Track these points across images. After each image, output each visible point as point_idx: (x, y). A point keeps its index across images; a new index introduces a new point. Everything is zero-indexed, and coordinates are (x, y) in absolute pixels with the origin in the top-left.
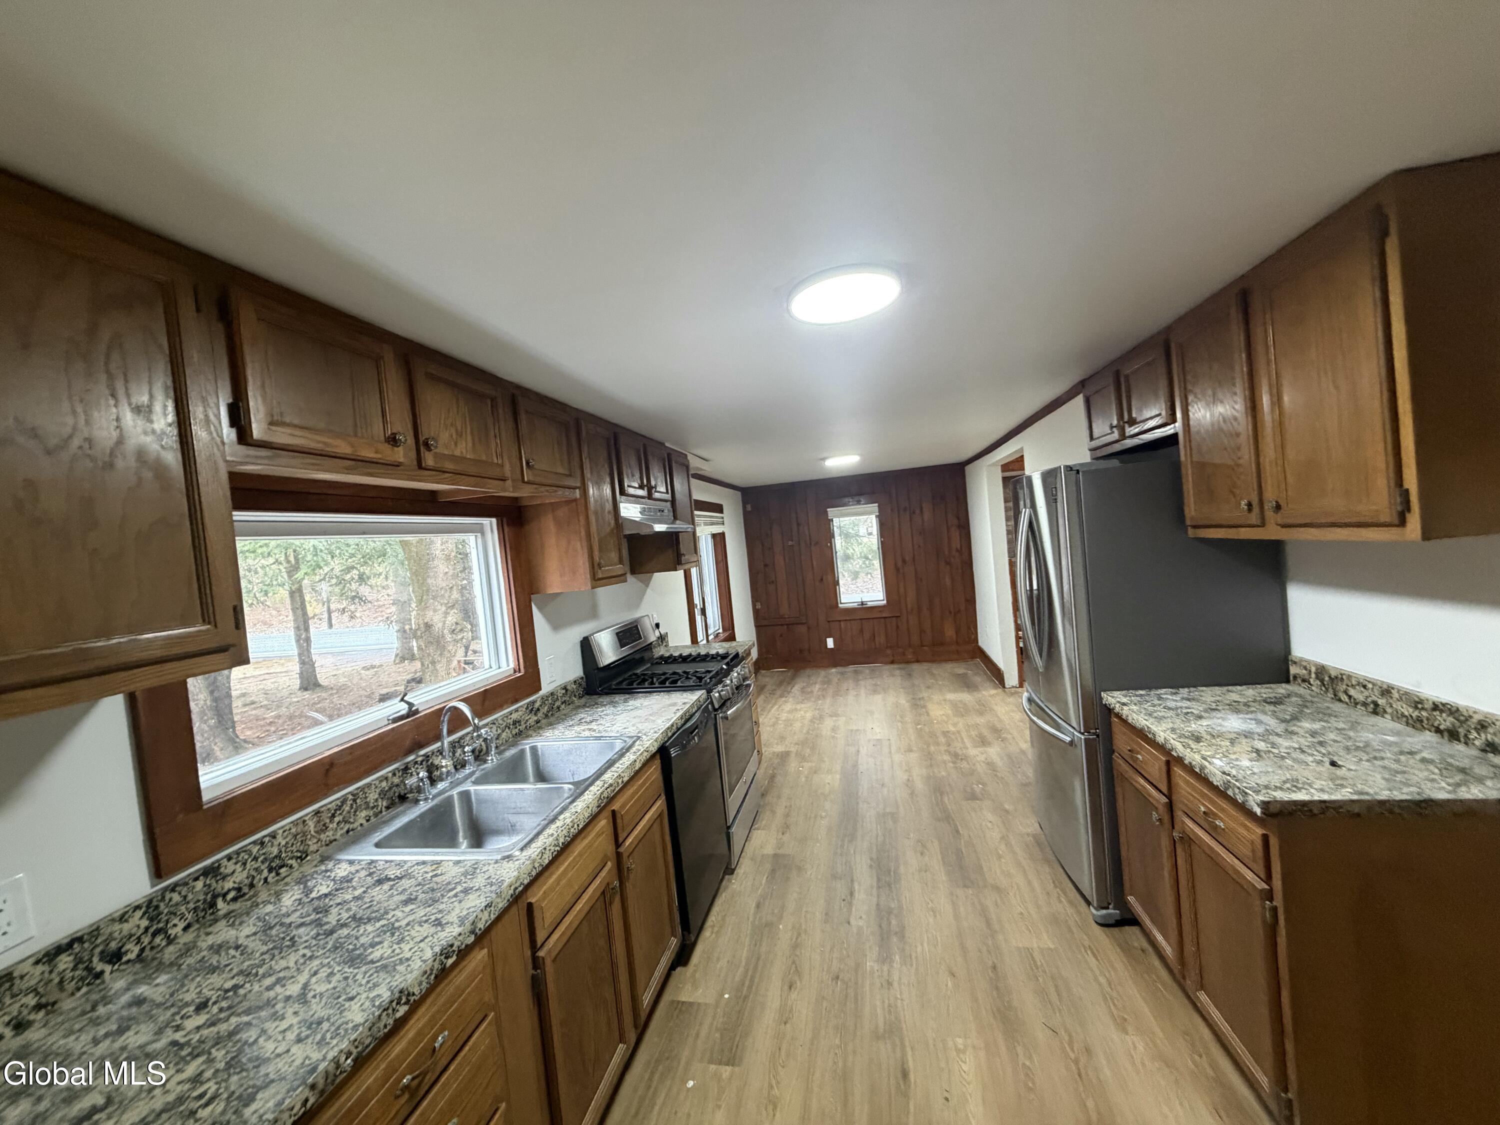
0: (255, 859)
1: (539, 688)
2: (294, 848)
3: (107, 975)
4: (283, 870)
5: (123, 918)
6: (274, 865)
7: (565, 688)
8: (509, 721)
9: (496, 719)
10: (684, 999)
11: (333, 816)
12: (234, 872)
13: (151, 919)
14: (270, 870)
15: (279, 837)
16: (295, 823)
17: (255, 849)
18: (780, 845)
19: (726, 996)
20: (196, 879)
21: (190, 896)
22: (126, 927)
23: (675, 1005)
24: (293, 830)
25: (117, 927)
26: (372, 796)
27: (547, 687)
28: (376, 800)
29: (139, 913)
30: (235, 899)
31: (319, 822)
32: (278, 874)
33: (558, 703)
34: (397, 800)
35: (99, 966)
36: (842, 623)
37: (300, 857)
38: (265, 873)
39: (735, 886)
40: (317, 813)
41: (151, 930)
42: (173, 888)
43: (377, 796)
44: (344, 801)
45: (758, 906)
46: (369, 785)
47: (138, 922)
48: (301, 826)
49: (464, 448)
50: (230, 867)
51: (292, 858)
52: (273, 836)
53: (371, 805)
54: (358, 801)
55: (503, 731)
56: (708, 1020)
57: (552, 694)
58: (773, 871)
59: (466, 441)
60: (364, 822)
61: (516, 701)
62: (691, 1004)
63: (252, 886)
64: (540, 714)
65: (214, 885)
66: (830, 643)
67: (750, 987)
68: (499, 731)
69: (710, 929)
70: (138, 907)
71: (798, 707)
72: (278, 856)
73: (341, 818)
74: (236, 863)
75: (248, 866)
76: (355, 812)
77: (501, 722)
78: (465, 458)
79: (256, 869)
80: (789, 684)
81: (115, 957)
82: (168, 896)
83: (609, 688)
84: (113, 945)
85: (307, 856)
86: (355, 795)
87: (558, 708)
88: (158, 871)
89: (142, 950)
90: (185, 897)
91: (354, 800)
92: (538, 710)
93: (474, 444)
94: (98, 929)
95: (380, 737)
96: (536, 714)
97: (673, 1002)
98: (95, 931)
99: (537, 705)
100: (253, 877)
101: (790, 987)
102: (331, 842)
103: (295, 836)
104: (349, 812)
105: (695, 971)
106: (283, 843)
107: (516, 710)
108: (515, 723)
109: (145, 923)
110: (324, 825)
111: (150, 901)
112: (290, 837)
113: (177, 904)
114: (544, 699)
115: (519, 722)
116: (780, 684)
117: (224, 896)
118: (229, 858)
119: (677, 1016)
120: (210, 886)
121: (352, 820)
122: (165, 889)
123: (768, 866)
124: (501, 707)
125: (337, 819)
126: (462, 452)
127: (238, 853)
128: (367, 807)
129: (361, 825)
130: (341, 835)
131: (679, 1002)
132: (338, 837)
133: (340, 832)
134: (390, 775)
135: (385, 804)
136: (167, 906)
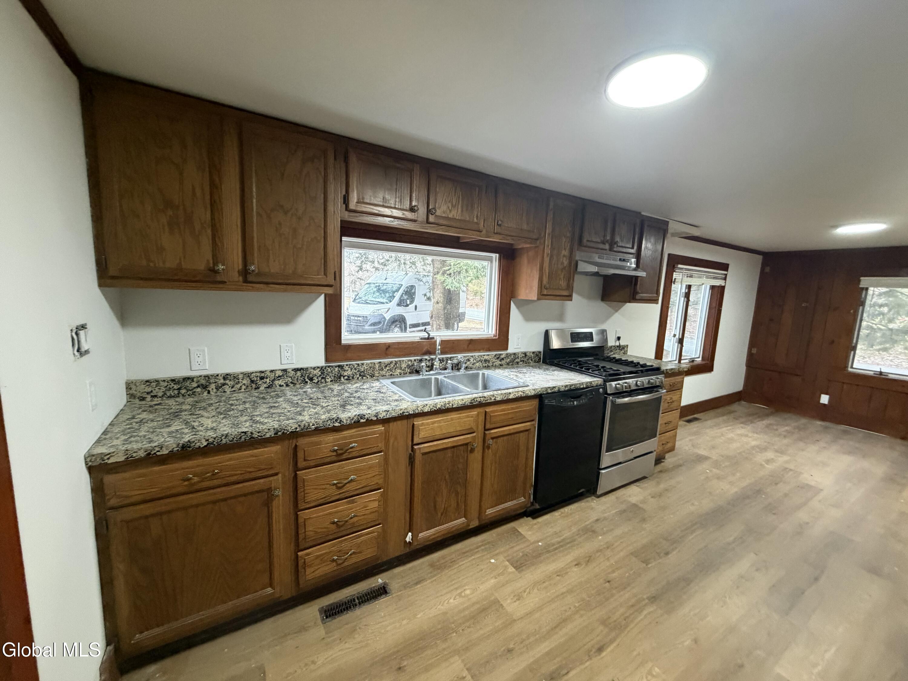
0: (355, 369)
1: (506, 349)
2: (369, 372)
3: (309, 383)
4: (364, 378)
5: (314, 368)
6: (362, 374)
7: (525, 354)
8: (482, 358)
9: (475, 356)
10: (520, 531)
11: (386, 366)
12: (348, 370)
13: (322, 373)
14: (360, 375)
15: (365, 366)
16: (371, 363)
17: (356, 366)
18: (644, 501)
19: (540, 544)
20: (336, 367)
21: (333, 372)
22: (315, 372)
23: (514, 530)
24: (370, 365)
25: (312, 370)
26: (404, 366)
27: (511, 349)
28: (405, 368)
29: (319, 370)
30: (347, 379)
31: (380, 366)
32: (362, 378)
33: (518, 360)
34: (415, 371)
35: (307, 380)
36: (845, 386)
37: (371, 376)
38: (358, 376)
39: (592, 504)
40: (380, 362)
41: (321, 377)
42: (329, 367)
43: (406, 366)
44: (391, 362)
45: (597, 520)
46: (403, 361)
47: (317, 372)
48: (373, 364)
49: (455, 214)
50: (347, 368)
51: (368, 375)
52: (363, 364)
53: (403, 369)
54: (397, 365)
55: (477, 362)
56: (522, 546)
57: (514, 354)
58: (624, 511)
59: (458, 209)
60: (399, 374)
61: (489, 350)
62: (521, 534)
63: (353, 378)
64: (503, 362)
65: (341, 372)
66: (825, 399)
67: (556, 549)
68: (475, 361)
69: (560, 513)
70: (318, 367)
71: (750, 435)
72: (363, 372)
73: (389, 368)
74: (349, 368)
75: (353, 370)
76: (395, 369)
77: (477, 357)
78: (455, 219)
79: (355, 373)
80: (759, 417)
81: (311, 379)
82: (327, 368)
83: (553, 362)
84: (311, 375)
85: (374, 376)
86: (396, 363)
87: (518, 363)
88: (327, 360)
89: (318, 381)
90: (332, 371)
91: (396, 364)
92: (503, 359)
93: (462, 211)
94: (308, 368)
95: (413, 343)
96: (500, 361)
97: (514, 528)
98: (307, 369)
99: (502, 357)
100: (354, 375)
101: (576, 565)
102: (384, 376)
103: (371, 367)
104: (393, 368)
105: (535, 524)
106: (366, 368)
107: (488, 355)
108: (486, 361)
109: (320, 373)
110: (382, 368)
111: (322, 367)
112: (368, 367)
113: (329, 372)
114: (508, 355)
115: (489, 361)
116: (750, 415)
117: (344, 377)
118: (347, 365)
119: (511, 534)
120: (340, 371)
121: (393, 371)
122: (327, 366)
123: (623, 507)
124: (479, 350)
125: (387, 368)
126: (453, 216)
127: (350, 365)
128: (401, 368)
129: (397, 375)
130: (388, 375)
131: (517, 530)
132: (387, 375)
133: (388, 374)
134: (413, 360)
135: (409, 371)
136: (326, 371)
